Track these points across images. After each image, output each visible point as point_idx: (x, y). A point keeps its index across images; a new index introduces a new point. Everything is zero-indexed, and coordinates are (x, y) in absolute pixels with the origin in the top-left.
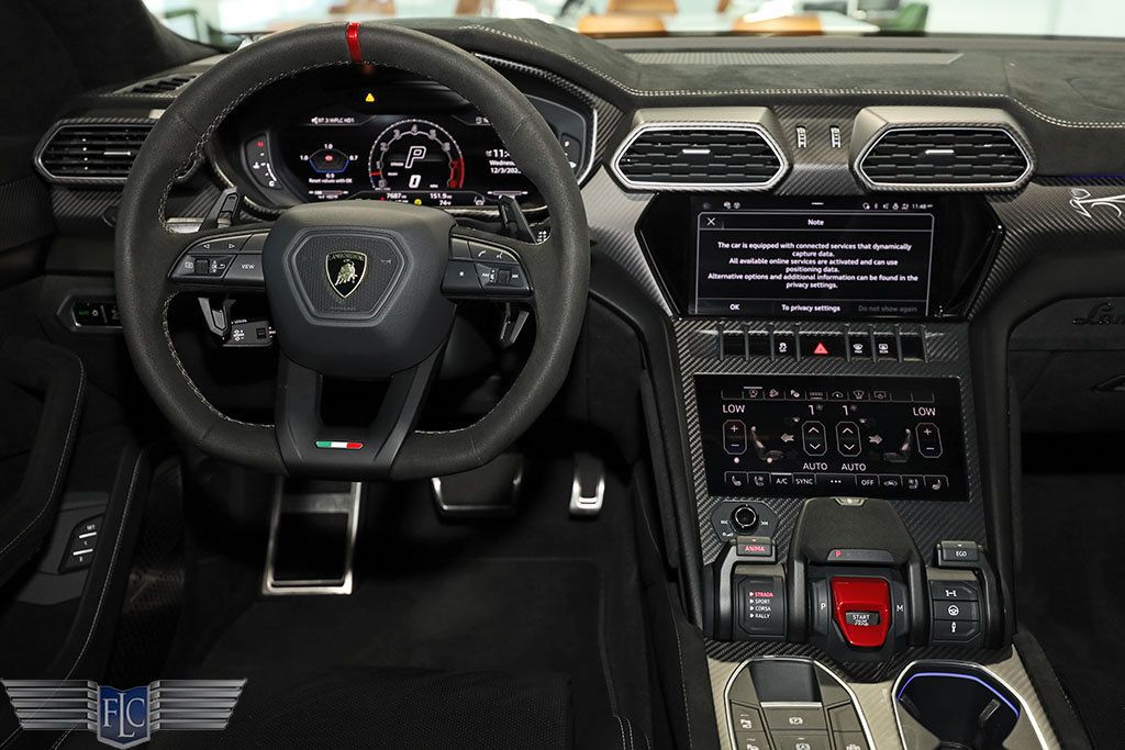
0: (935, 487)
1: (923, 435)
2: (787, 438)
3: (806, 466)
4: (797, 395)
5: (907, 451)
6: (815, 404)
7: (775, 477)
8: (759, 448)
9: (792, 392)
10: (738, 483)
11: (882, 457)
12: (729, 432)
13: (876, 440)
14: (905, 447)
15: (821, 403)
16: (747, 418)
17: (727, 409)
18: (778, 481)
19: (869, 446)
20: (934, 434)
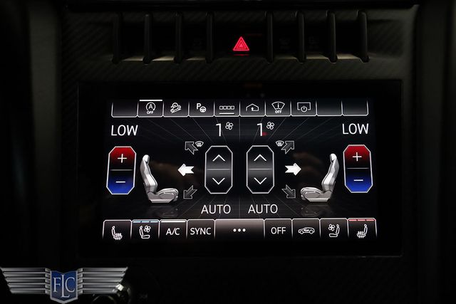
0: (361, 235)
1: (351, 162)
2: (185, 170)
3: (205, 209)
4: (203, 110)
5: (330, 185)
6: (224, 121)
7: (164, 227)
8: (149, 186)
9: (198, 105)
10: (118, 236)
11: (299, 194)
12: (115, 163)
13: (294, 169)
14: (329, 179)
15: (230, 120)
16: (140, 144)
17: (115, 132)
18: (169, 232)
19: (283, 178)
20: (364, 162)
